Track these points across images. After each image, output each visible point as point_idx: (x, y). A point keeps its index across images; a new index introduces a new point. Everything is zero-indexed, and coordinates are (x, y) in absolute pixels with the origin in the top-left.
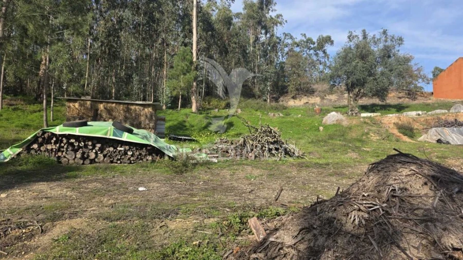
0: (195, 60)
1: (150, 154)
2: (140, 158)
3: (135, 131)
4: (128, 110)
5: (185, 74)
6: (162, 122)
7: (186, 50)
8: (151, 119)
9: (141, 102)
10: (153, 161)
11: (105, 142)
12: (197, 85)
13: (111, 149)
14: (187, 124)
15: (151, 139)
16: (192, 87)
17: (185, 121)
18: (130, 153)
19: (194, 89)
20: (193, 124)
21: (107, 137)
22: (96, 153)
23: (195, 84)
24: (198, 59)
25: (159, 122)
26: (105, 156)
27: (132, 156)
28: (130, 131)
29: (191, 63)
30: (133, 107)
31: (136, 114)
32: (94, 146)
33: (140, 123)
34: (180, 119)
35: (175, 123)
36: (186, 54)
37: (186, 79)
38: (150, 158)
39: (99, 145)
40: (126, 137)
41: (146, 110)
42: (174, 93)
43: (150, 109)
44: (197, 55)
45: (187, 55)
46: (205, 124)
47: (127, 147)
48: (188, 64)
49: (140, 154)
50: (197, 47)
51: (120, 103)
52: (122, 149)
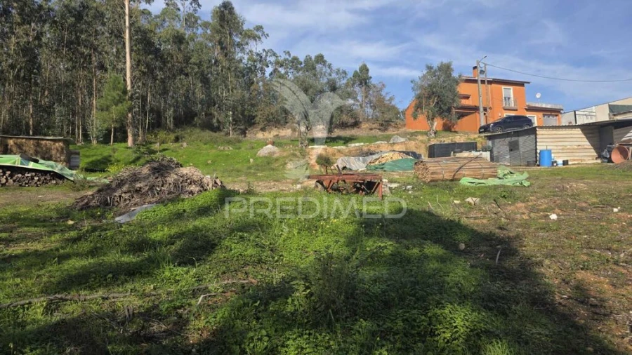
0: (129, 88)
1: (54, 179)
2: (45, 182)
3: (41, 161)
4: (38, 145)
5: (116, 105)
6: (77, 156)
7: (117, 78)
8: (62, 153)
9: (51, 138)
10: (57, 184)
11: (14, 170)
12: (133, 116)
13: (20, 175)
14: (112, 159)
15: (58, 168)
16: (126, 117)
17: (110, 156)
18: (36, 178)
19: (129, 120)
20: (119, 159)
21: (16, 165)
22: (7, 179)
23: (130, 115)
24: (133, 87)
25: (73, 156)
26: (14, 181)
27: (39, 180)
28: (36, 161)
29: (125, 92)
30: (43, 142)
31: (47, 149)
32: (4, 173)
33: (51, 156)
34: (106, 154)
35: (99, 158)
36: (117, 82)
37: (117, 110)
38: (54, 182)
39: (8, 173)
40: (31, 165)
41: (57, 144)
42: (106, 126)
43: (61, 144)
44: (132, 83)
45: (119, 83)
46: (134, 158)
47: (34, 174)
48: (120, 93)
49: (45, 179)
50: (131, 75)
51: (31, 139)
52: (29, 175)
